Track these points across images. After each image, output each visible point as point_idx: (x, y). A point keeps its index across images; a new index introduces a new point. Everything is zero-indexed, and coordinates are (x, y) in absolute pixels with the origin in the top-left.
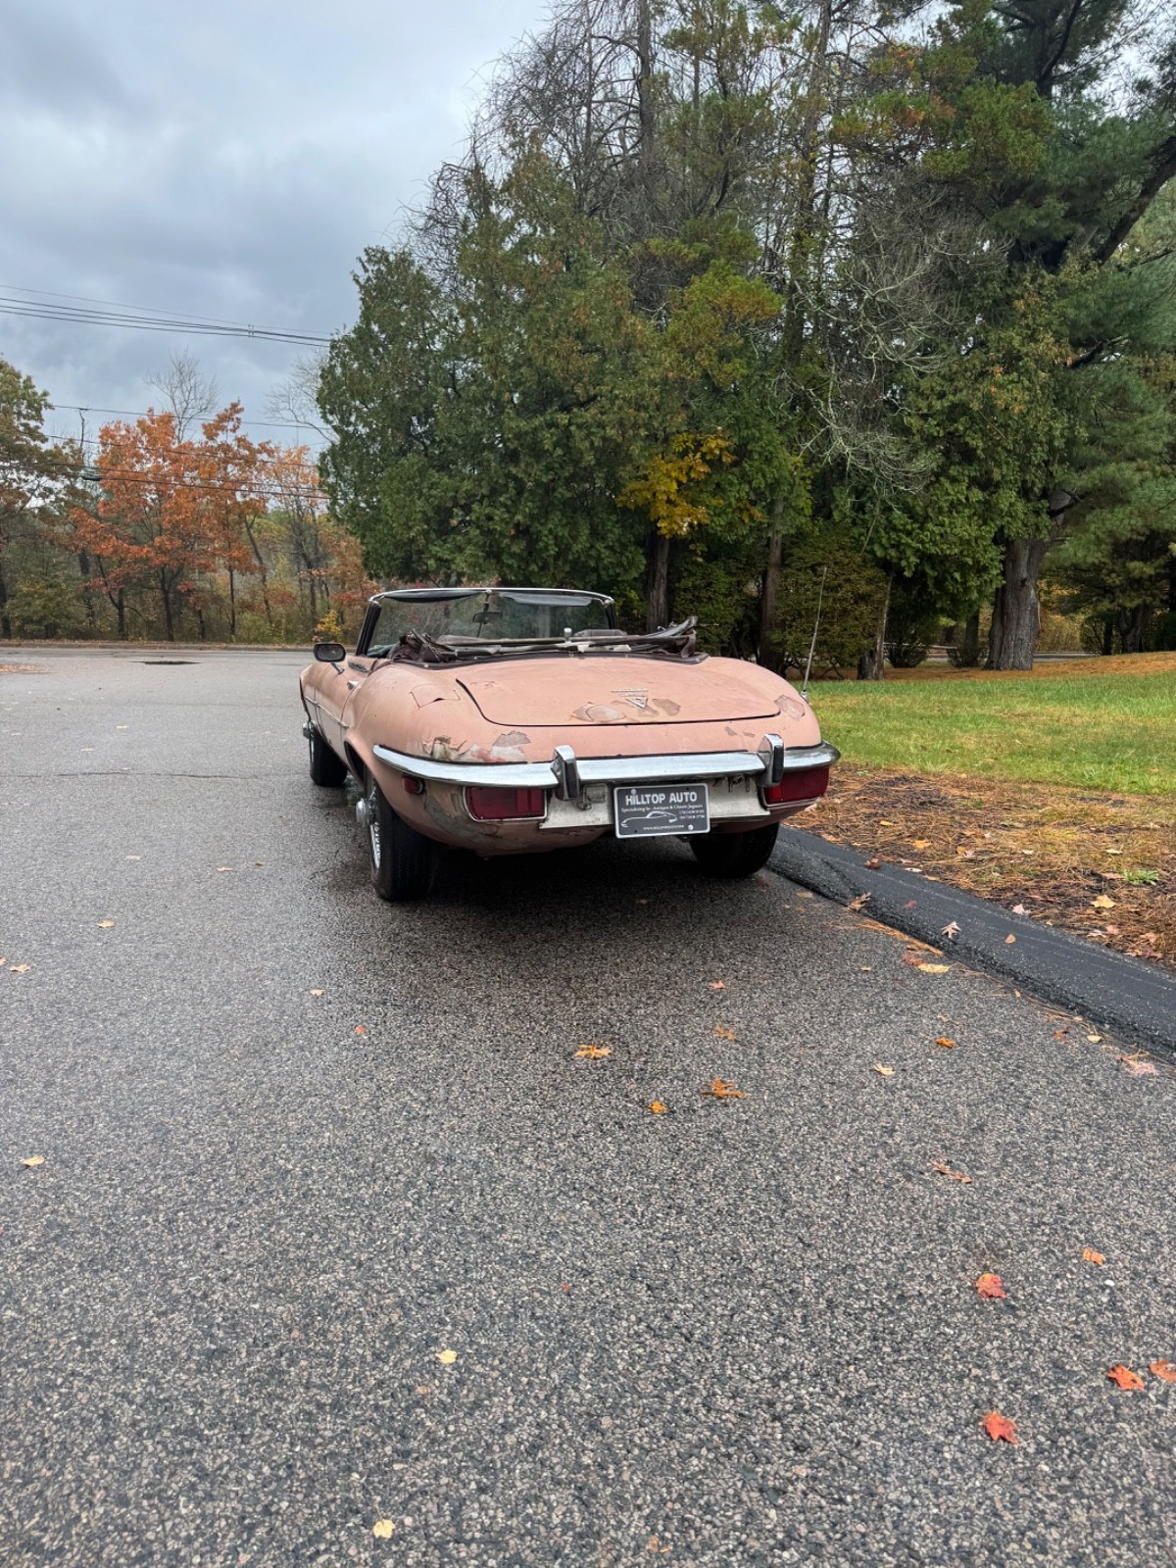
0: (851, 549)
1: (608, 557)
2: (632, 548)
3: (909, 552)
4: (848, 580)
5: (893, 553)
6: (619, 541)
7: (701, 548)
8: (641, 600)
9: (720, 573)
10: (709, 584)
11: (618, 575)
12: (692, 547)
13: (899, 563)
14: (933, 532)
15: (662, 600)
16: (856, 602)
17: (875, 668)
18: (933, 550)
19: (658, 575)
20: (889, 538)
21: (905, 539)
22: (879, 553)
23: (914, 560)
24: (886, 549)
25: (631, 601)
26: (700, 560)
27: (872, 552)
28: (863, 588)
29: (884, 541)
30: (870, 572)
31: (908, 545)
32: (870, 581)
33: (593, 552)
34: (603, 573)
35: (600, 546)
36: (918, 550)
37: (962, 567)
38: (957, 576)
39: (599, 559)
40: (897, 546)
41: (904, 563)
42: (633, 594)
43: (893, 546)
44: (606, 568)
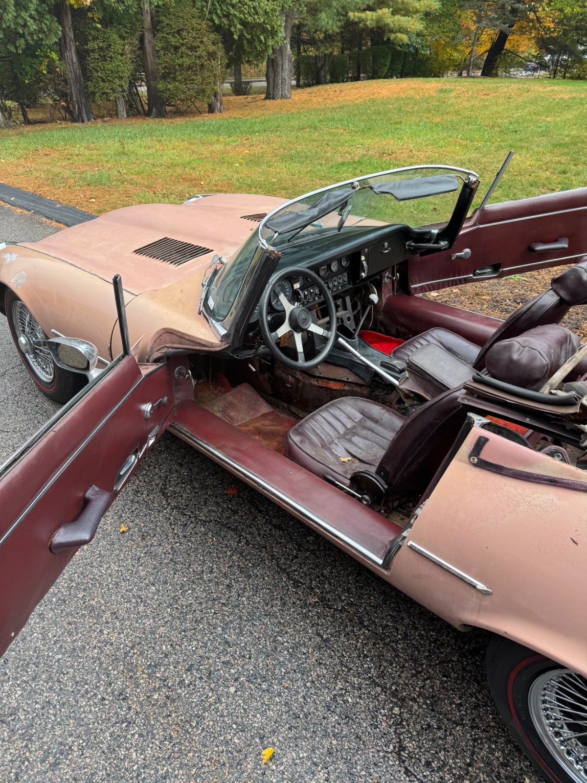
0: (200, 17)
1: (33, 26)
2: (48, 16)
3: (236, 21)
4: (202, 42)
5: (225, 21)
6: (36, 10)
7: (98, 16)
8: (60, 59)
9: (115, 36)
10: (110, 45)
11: (42, 39)
12: (90, 15)
13: (229, 30)
14: (249, 6)
15: (75, 59)
16: (209, 60)
17: (219, 105)
18: (250, 19)
19: (68, 38)
20: (222, 10)
21: (232, 11)
22: (217, 21)
23: (239, 26)
24: (220, 18)
25: (53, 60)
26: (99, 26)
27: (212, 20)
28: (212, 48)
29: (219, 11)
30: (213, 36)
31: (235, 16)
32: (214, 44)
33: (21, 21)
34: (29, 38)
35: (24, 15)
36: (241, 19)
37: (264, 31)
38: (262, 38)
39: (25, 26)
40: (227, 16)
41: (233, 29)
42: (54, 56)
43: (224, 16)
44: (31, 34)
